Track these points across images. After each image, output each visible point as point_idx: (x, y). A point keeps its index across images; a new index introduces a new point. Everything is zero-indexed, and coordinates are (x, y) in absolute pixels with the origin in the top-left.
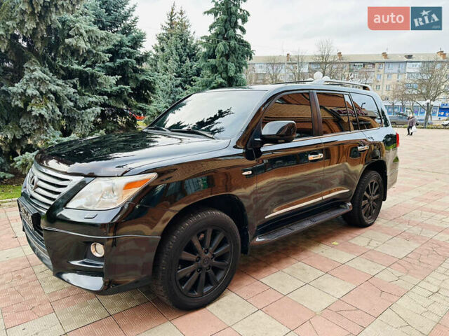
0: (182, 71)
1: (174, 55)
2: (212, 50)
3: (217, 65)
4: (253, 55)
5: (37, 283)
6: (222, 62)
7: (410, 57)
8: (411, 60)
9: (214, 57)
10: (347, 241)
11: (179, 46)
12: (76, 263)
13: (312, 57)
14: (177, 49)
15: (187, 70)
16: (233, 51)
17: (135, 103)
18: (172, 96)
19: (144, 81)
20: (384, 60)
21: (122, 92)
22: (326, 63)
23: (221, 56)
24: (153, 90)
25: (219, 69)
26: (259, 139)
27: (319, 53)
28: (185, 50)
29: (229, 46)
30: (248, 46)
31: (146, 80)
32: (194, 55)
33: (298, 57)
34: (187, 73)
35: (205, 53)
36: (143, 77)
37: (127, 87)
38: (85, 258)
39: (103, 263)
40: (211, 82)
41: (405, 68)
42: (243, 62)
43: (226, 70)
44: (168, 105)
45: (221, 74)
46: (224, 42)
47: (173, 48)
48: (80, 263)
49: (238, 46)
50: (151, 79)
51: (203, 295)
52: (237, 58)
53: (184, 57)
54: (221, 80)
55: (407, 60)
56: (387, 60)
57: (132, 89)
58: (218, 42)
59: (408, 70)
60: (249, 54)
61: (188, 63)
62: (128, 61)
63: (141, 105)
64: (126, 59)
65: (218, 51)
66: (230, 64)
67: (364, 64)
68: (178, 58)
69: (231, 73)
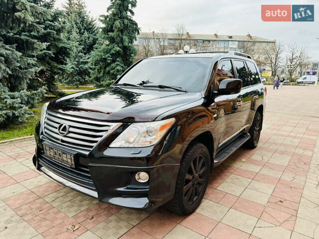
0: (82, 41)
1: (75, 28)
2: (110, 26)
3: (115, 37)
4: (140, 32)
5: (55, 210)
6: (118, 35)
7: (231, 37)
8: (231, 39)
9: (113, 31)
10: (249, 158)
11: (78, 21)
12: (122, 189)
13: (172, 35)
14: (76, 24)
15: (85, 40)
16: (126, 27)
17: (56, 65)
18: (77, 60)
19: (62, 48)
20: (215, 39)
21: (46, 55)
22: (181, 40)
23: (118, 31)
24: (68, 55)
25: (116, 40)
26: (216, 92)
27: (177, 32)
28: (83, 25)
29: (124, 23)
30: (136, 24)
31: (65, 47)
32: (90, 29)
33: (163, 34)
34: (85, 42)
35: (105, 28)
36: (61, 45)
37: (50, 52)
38: (129, 185)
39: (148, 187)
40: (110, 50)
41: (228, 45)
42: (133, 36)
43: (122, 41)
44: (74, 66)
45: (118, 44)
46: (119, 21)
47: (73, 23)
48: (125, 189)
49: (129, 24)
50: (68, 46)
51: (193, 202)
52: (129, 33)
53: (83, 30)
54: (118, 49)
55: (230, 39)
56: (217, 39)
57: (54, 54)
58: (114, 21)
59: (230, 46)
60: (137, 30)
61: (86, 34)
62: (50, 32)
63: (60, 66)
64: (49, 30)
65: (116, 27)
66: (124, 37)
67: (204, 41)
68: (78, 31)
69: (126, 44)
